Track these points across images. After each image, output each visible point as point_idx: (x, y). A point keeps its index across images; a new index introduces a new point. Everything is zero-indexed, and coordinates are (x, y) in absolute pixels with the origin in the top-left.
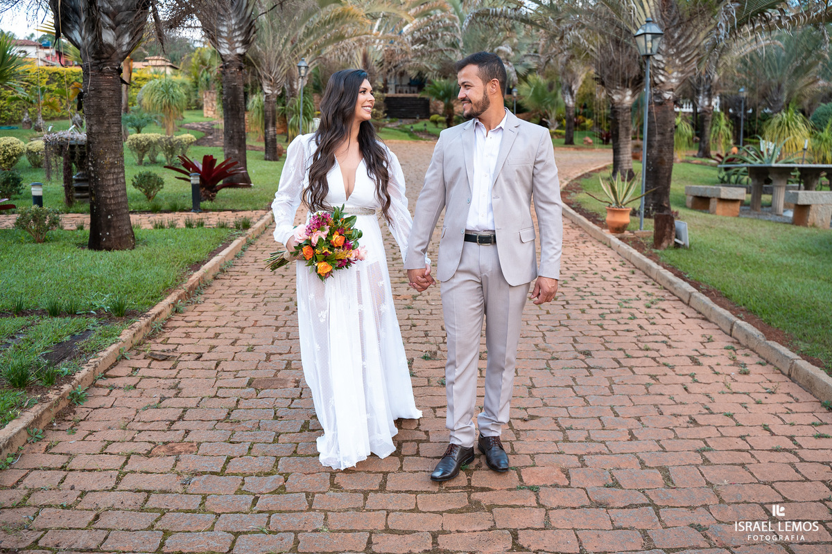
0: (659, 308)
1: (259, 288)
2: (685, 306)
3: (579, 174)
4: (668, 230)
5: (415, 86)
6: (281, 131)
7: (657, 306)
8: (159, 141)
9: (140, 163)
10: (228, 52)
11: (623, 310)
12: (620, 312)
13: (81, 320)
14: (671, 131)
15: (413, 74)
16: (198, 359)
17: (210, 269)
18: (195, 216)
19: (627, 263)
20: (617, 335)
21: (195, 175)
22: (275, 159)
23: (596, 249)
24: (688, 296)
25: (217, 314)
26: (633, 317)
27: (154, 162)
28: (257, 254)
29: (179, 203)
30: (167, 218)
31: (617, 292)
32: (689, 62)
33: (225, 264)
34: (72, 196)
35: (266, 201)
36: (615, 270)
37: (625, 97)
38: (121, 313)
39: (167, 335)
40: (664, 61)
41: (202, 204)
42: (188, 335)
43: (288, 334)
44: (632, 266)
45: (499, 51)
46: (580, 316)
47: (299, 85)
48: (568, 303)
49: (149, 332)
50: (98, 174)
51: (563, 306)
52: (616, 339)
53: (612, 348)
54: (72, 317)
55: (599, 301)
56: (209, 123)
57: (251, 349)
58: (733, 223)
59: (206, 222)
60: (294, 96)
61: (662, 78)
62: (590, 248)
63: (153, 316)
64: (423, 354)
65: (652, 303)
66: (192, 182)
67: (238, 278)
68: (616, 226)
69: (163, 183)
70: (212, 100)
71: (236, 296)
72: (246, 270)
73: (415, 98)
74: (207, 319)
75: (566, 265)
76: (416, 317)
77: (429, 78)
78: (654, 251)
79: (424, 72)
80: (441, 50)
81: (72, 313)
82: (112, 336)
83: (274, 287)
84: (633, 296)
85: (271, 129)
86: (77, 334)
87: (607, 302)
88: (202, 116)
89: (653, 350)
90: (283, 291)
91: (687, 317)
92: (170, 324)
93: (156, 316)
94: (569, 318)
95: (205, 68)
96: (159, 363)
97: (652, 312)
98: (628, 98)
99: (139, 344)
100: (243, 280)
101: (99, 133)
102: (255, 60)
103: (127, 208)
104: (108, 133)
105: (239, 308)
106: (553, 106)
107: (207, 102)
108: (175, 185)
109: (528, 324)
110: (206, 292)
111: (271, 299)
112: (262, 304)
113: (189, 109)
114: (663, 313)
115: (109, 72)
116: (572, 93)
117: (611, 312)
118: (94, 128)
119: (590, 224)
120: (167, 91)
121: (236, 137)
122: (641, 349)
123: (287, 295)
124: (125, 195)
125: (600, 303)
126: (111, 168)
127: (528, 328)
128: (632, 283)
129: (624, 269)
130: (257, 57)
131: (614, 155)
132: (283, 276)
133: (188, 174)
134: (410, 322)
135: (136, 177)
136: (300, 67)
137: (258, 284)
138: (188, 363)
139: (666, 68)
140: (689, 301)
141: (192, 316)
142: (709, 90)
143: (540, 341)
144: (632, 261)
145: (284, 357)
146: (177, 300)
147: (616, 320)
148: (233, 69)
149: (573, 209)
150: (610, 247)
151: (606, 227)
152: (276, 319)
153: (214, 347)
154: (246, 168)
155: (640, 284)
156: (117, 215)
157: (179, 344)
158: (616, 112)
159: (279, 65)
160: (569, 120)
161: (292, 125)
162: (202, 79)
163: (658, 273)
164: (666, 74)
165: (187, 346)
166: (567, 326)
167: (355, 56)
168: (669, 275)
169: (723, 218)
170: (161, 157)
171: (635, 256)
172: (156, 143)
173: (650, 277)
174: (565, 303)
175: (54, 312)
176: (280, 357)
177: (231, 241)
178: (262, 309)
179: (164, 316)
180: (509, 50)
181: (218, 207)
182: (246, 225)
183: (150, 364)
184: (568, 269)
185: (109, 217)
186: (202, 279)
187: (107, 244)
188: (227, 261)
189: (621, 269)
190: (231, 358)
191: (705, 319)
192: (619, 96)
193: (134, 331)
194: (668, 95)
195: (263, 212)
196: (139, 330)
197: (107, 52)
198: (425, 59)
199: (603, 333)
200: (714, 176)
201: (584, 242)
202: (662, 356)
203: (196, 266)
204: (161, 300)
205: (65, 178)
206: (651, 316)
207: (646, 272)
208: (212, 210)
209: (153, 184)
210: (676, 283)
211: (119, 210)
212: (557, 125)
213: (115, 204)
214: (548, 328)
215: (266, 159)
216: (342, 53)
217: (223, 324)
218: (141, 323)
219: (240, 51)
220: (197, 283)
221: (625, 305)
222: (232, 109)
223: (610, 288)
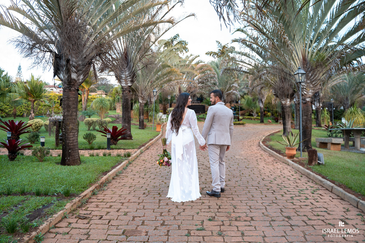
0: (318, 194)
1: (132, 184)
2: (330, 193)
3: (269, 134)
4: (314, 157)
5: (199, 101)
6: (146, 118)
7: (317, 193)
8: (97, 121)
9: (89, 130)
10: (125, 85)
11: (301, 195)
12: (300, 196)
13: (48, 198)
14: (311, 114)
15: (198, 96)
16: (100, 219)
17: (111, 175)
18: (107, 151)
19: (298, 172)
20: (301, 208)
21: (109, 134)
22: (143, 129)
23: (282, 166)
24: (331, 188)
25: (112, 196)
26: (307, 199)
27: (94, 129)
28: (133, 168)
29: (102, 146)
30: (95, 152)
31: (296, 186)
32: (316, 86)
33: (118, 172)
34: (58, 142)
35: (138, 145)
36: (293, 175)
37: (287, 102)
38: (68, 195)
39: (88, 206)
40: (306, 86)
41: (111, 146)
42: (97, 206)
43: (144, 206)
44: (300, 173)
45: (233, 86)
46: (281, 198)
47: (153, 100)
48: (274, 192)
49: (80, 204)
50: (66, 133)
51: (272, 193)
52: (301, 210)
53: (300, 215)
54: (46, 196)
55: (289, 190)
56: (118, 115)
57: (126, 214)
58: (340, 154)
59: (112, 153)
60: (151, 104)
61: (305, 93)
62: (280, 165)
63: (83, 196)
64: (208, 218)
65: (314, 191)
66: (107, 137)
67: (123, 179)
68: (290, 155)
69: (96, 138)
70: (120, 106)
71: (122, 187)
72: (127, 175)
73: (199, 105)
74: (107, 198)
75: (270, 173)
76: (204, 198)
77: (205, 97)
78: (309, 166)
79: (203, 95)
80: (210, 86)
81: (46, 195)
82: (62, 206)
83: (139, 183)
84: (305, 188)
85: (142, 117)
86: (46, 205)
87: (293, 191)
88: (116, 112)
89: (321, 216)
90: (143, 185)
91: (333, 198)
92: (90, 200)
93: (84, 196)
94: (276, 199)
95: (118, 94)
96: (82, 220)
97: (316, 196)
98: (288, 102)
99: (74, 211)
100: (126, 180)
101: (68, 115)
102: (136, 89)
103: (77, 147)
104: (71, 116)
105: (122, 193)
106: (255, 107)
107: (118, 107)
108: (101, 138)
109: (257, 202)
110: (109, 185)
111: (137, 189)
112: (133, 191)
113: (110, 110)
114: (320, 196)
115: (73, 90)
116: (262, 102)
117: (296, 196)
118: (66, 113)
119: (278, 155)
120: (102, 102)
121: (127, 119)
122: (315, 215)
123: (145, 187)
124: (77, 142)
125: (290, 192)
126: (72, 130)
127: (258, 204)
128: (302, 182)
129: (297, 175)
130: (137, 88)
131: (284, 126)
132: (143, 178)
133: (106, 134)
134: (201, 201)
135: (85, 135)
136: (154, 92)
137: (132, 181)
138: (96, 221)
139: (307, 88)
140: (332, 190)
141: (100, 196)
142: (319, 100)
143: (264, 211)
144: (300, 171)
145: (141, 218)
146: (95, 189)
147: (299, 200)
148: (127, 92)
149: (269, 148)
150: (288, 165)
151: (285, 156)
152: (139, 199)
153: (109, 212)
154: (130, 131)
155: (306, 182)
156: (73, 150)
157: (92, 211)
158: (283, 108)
159: (145, 91)
160: (262, 113)
161: (150, 115)
162: (117, 98)
163: (314, 177)
164: (307, 91)
165: (96, 212)
166: (276, 203)
167: (176, 88)
168: (320, 178)
169: (335, 151)
170: (97, 127)
171: (301, 169)
172: (96, 122)
173: (310, 179)
174: (273, 191)
175: (38, 194)
176: (139, 219)
177: (122, 162)
178: (133, 193)
179: (88, 196)
180: (237, 86)
181: (118, 148)
182: (129, 155)
183: (77, 221)
184: (271, 175)
185: (70, 151)
186: (107, 179)
187: (68, 163)
188: (119, 171)
189: (295, 175)
190: (116, 218)
191: (342, 199)
192: (284, 102)
193: (72, 203)
194: (308, 100)
195: (137, 150)
196: (75, 204)
197: (73, 82)
198: (203, 89)
199: (294, 207)
200: (325, 134)
201: (276, 163)
202: (326, 219)
203: (105, 173)
204: (87, 189)
205: (56, 135)
206: (316, 198)
207: (308, 176)
208: (115, 149)
209: (92, 138)
210: (324, 182)
211: (74, 148)
212: (256, 115)
213: (72, 146)
214: (267, 204)
215: (139, 129)
216: (171, 87)
217: (114, 201)
218: (76, 200)
219: (129, 84)
220: (105, 181)
221: (302, 192)
222: (126, 108)
223: (292, 184)
